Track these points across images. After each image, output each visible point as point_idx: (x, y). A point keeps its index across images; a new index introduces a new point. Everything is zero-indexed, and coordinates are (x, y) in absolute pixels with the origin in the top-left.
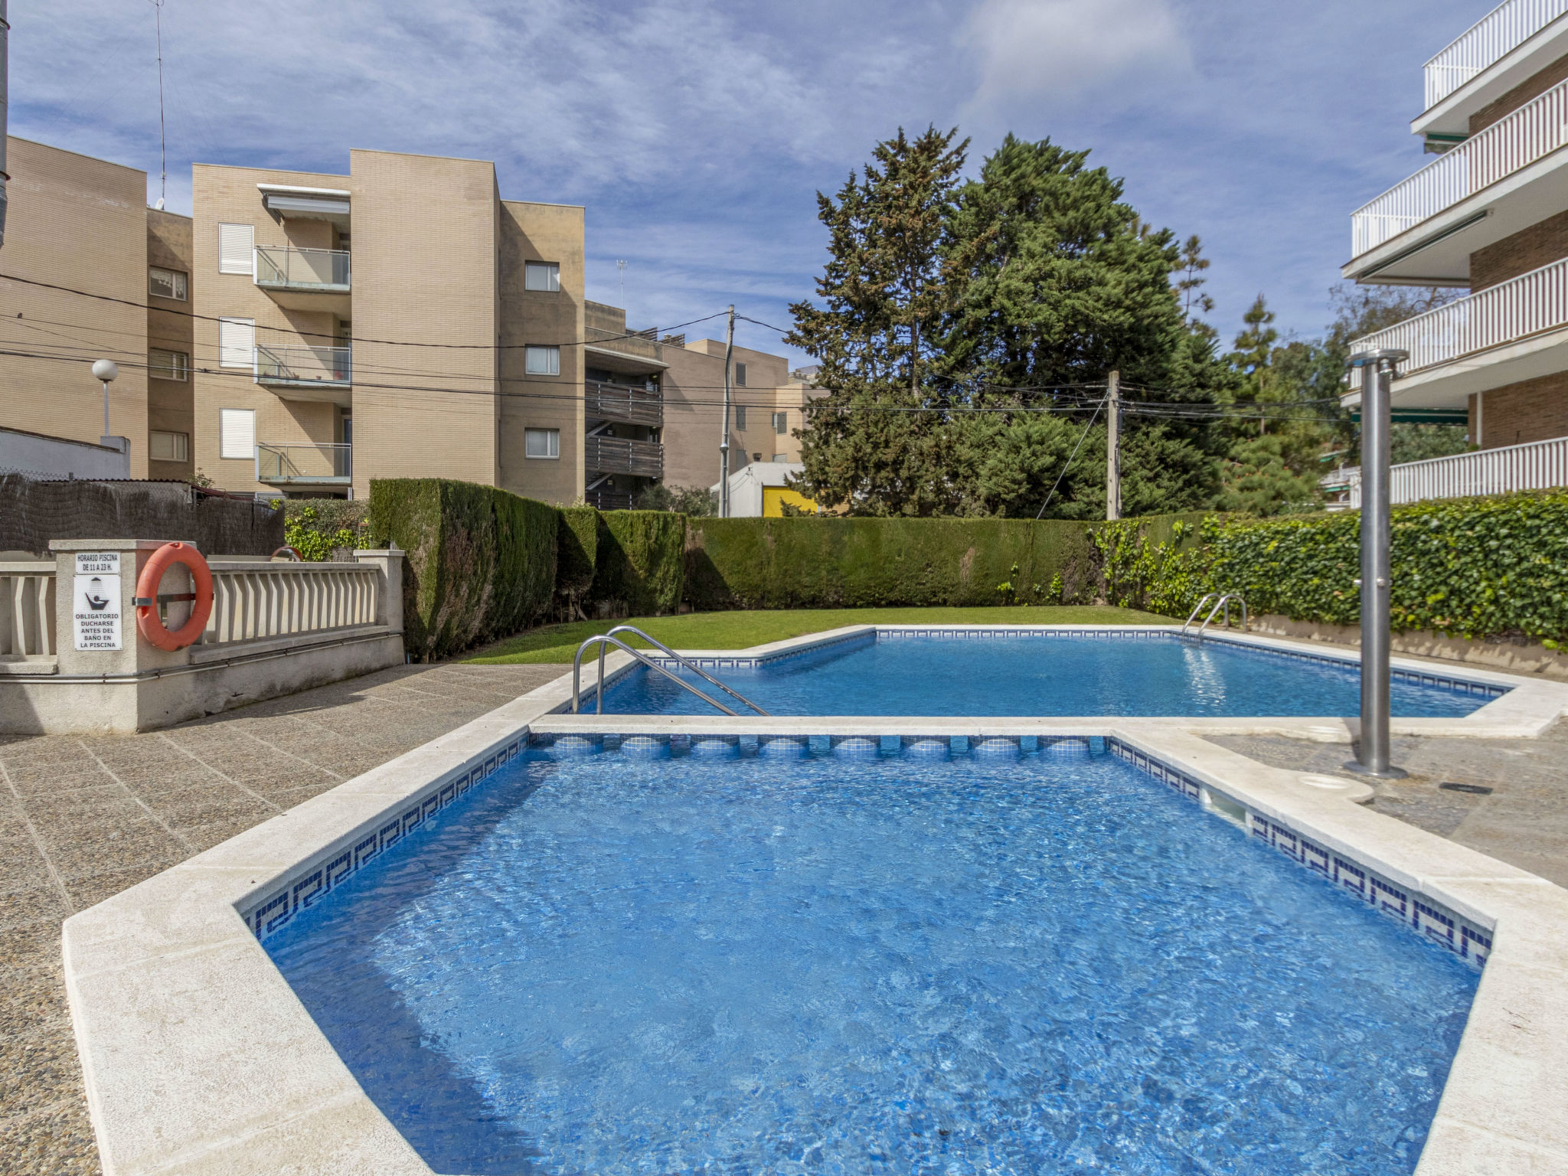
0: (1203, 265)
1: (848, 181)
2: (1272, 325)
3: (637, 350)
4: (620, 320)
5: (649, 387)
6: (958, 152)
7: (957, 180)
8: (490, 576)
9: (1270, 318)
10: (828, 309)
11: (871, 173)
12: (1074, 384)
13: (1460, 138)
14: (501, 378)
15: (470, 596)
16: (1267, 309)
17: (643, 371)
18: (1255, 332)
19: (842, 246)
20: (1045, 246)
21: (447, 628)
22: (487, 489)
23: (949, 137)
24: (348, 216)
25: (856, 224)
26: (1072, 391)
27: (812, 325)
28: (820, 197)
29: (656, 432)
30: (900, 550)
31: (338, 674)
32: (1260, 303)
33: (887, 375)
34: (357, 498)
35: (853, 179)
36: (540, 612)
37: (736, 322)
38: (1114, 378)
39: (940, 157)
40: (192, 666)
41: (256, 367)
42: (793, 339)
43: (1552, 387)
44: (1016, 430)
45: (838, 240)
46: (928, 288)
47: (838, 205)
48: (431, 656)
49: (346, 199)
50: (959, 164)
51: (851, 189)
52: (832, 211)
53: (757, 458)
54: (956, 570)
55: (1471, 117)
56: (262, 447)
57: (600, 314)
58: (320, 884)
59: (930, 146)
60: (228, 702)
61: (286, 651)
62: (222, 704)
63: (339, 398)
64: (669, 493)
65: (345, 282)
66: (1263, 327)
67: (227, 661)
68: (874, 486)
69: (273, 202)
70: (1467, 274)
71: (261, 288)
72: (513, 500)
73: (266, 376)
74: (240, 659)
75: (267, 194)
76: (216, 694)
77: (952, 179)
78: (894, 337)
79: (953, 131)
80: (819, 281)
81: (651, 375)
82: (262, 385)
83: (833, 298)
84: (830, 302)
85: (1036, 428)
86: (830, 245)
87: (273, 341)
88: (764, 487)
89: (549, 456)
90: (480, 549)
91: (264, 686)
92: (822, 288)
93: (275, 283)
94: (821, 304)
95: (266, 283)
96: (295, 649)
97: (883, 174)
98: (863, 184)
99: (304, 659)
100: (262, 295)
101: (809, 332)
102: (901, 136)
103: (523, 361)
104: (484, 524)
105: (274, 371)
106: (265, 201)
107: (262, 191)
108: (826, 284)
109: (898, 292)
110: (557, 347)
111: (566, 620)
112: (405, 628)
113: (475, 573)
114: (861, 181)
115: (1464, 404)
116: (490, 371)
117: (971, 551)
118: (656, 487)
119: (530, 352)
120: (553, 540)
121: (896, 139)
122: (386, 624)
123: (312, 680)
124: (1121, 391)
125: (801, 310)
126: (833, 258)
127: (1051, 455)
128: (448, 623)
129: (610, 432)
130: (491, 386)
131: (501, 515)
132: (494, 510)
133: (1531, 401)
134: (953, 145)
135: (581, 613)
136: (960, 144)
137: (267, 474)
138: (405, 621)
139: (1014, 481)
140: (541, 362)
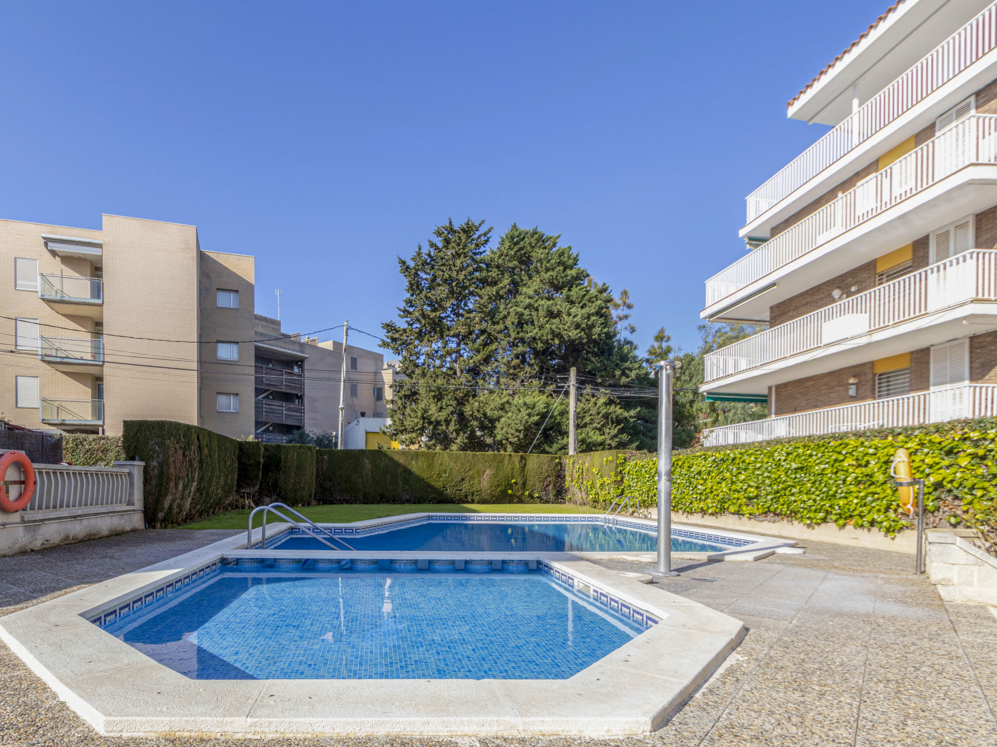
0: (630, 307)
1: (417, 250)
2: (669, 343)
3: (288, 346)
4: (277, 327)
5: (296, 370)
6: (485, 234)
7: (484, 252)
8: (196, 478)
9: (669, 339)
10: (406, 326)
11: (433, 245)
12: (551, 374)
13: (764, 240)
14: (201, 362)
15: (184, 490)
16: (666, 334)
17: (293, 359)
18: (661, 347)
19: (415, 287)
20: (535, 291)
21: (170, 508)
22: (195, 427)
23: (480, 225)
24: (101, 256)
25: (422, 275)
26: (551, 378)
27: (396, 336)
28: (401, 260)
29: (301, 398)
30: (446, 470)
31: (105, 532)
32: (662, 331)
33: (442, 366)
34: (107, 434)
35: (420, 249)
36: (227, 502)
37: (349, 331)
38: (573, 371)
39: (475, 236)
40: (23, 521)
41: (40, 350)
42: (385, 344)
43: (810, 383)
44: (517, 400)
45: (411, 285)
46: (467, 315)
47: (412, 264)
48: (161, 525)
49: (99, 246)
50: (487, 241)
51: (419, 254)
52: (408, 267)
53: (363, 415)
54: (480, 482)
55: (772, 229)
56: (44, 400)
57: (264, 323)
58: (116, 615)
59: (468, 230)
60: (43, 544)
61: (75, 517)
62: (39, 545)
63: (94, 371)
64: (308, 435)
65: (98, 297)
66: (664, 345)
67: (42, 521)
68: (433, 434)
69: (51, 245)
70: (768, 319)
71: (44, 300)
72: (210, 433)
73: (46, 355)
74: (49, 519)
75: (47, 241)
76: (36, 539)
77: (481, 250)
78: (446, 344)
79: (483, 222)
80: (400, 310)
81: (297, 362)
82: (44, 361)
83: (409, 319)
84: (407, 322)
85: (529, 400)
86: (406, 288)
87: (50, 333)
88: (367, 433)
89: (232, 410)
90: (190, 461)
91: (62, 536)
92: (402, 313)
93: (53, 297)
94: (401, 324)
95: (46, 297)
96: (80, 516)
97: (440, 245)
98: (427, 252)
99: (85, 522)
100: (44, 305)
101: (394, 340)
102: (451, 222)
103: (215, 351)
104: (193, 448)
105: (54, 353)
106: (46, 245)
107: (44, 238)
108: (405, 311)
109: (449, 316)
110: (237, 343)
111: (243, 507)
112: (145, 507)
113: (187, 476)
114: (426, 249)
115: (765, 392)
116: (195, 357)
117: (488, 472)
118: (300, 431)
119: (220, 346)
120: (235, 459)
121: (448, 225)
122: (133, 505)
123: (90, 535)
124: (577, 380)
125: (390, 327)
126: (408, 295)
127: (537, 415)
128: (171, 505)
129: (271, 397)
130: (195, 366)
131: (204, 443)
132: (198, 439)
133: (800, 391)
134: (482, 230)
135: (252, 504)
136: (486, 230)
137: (48, 417)
138: (145, 503)
139: (517, 430)
140: (226, 352)
